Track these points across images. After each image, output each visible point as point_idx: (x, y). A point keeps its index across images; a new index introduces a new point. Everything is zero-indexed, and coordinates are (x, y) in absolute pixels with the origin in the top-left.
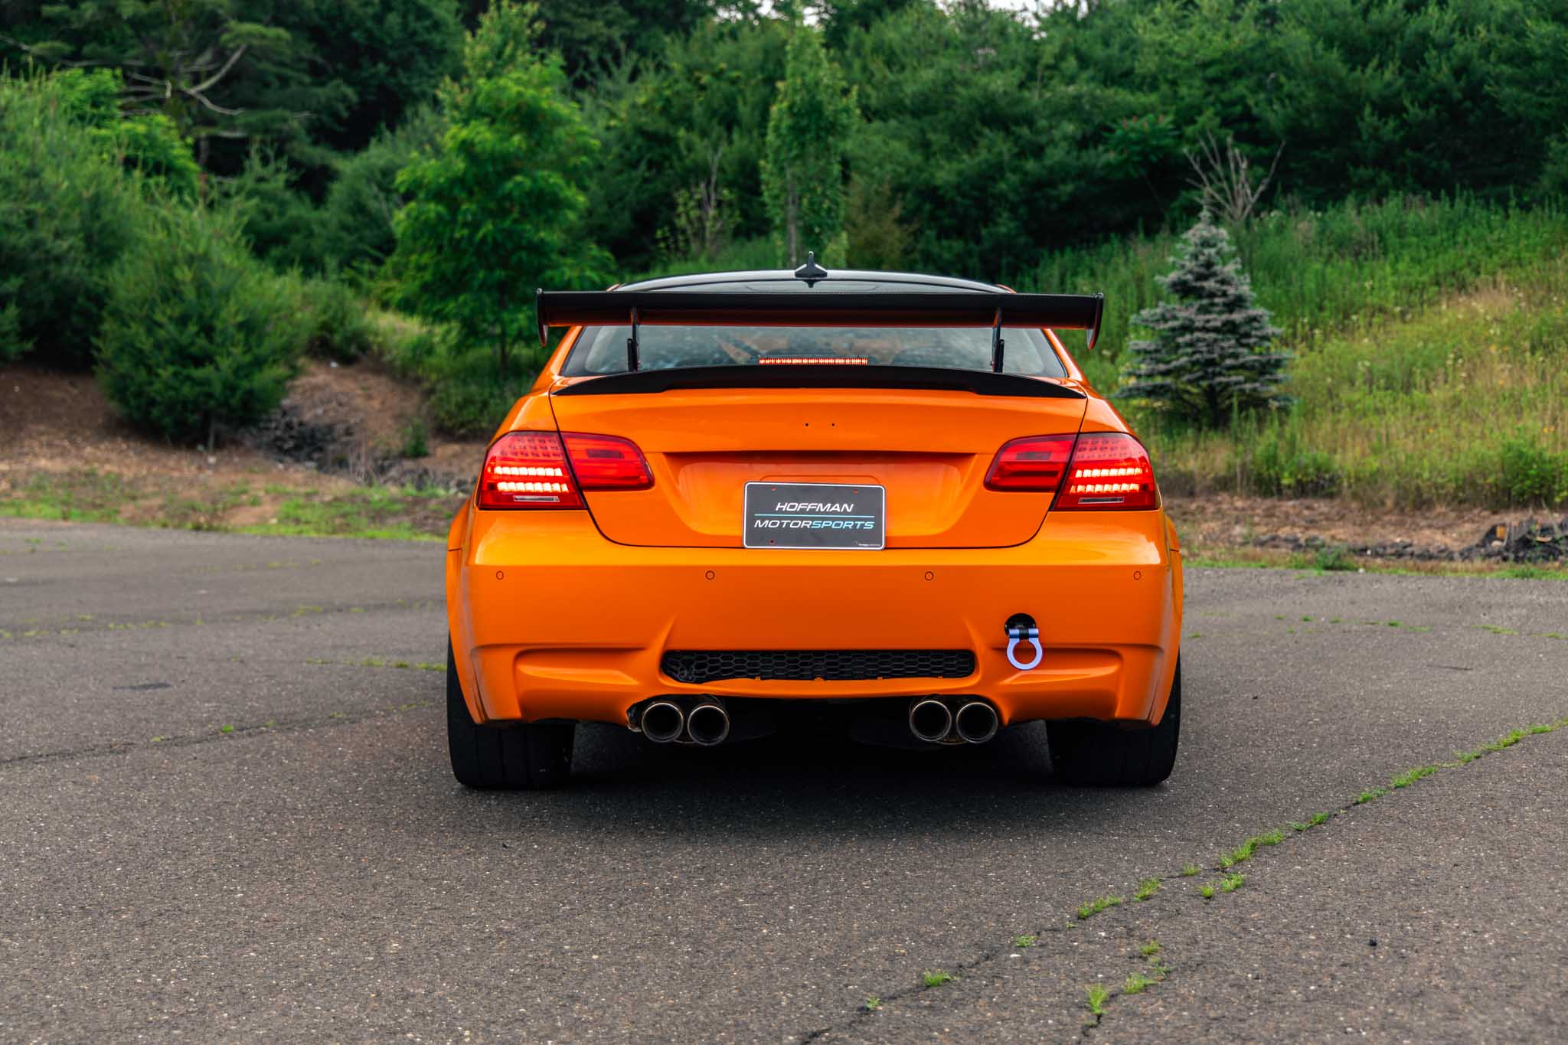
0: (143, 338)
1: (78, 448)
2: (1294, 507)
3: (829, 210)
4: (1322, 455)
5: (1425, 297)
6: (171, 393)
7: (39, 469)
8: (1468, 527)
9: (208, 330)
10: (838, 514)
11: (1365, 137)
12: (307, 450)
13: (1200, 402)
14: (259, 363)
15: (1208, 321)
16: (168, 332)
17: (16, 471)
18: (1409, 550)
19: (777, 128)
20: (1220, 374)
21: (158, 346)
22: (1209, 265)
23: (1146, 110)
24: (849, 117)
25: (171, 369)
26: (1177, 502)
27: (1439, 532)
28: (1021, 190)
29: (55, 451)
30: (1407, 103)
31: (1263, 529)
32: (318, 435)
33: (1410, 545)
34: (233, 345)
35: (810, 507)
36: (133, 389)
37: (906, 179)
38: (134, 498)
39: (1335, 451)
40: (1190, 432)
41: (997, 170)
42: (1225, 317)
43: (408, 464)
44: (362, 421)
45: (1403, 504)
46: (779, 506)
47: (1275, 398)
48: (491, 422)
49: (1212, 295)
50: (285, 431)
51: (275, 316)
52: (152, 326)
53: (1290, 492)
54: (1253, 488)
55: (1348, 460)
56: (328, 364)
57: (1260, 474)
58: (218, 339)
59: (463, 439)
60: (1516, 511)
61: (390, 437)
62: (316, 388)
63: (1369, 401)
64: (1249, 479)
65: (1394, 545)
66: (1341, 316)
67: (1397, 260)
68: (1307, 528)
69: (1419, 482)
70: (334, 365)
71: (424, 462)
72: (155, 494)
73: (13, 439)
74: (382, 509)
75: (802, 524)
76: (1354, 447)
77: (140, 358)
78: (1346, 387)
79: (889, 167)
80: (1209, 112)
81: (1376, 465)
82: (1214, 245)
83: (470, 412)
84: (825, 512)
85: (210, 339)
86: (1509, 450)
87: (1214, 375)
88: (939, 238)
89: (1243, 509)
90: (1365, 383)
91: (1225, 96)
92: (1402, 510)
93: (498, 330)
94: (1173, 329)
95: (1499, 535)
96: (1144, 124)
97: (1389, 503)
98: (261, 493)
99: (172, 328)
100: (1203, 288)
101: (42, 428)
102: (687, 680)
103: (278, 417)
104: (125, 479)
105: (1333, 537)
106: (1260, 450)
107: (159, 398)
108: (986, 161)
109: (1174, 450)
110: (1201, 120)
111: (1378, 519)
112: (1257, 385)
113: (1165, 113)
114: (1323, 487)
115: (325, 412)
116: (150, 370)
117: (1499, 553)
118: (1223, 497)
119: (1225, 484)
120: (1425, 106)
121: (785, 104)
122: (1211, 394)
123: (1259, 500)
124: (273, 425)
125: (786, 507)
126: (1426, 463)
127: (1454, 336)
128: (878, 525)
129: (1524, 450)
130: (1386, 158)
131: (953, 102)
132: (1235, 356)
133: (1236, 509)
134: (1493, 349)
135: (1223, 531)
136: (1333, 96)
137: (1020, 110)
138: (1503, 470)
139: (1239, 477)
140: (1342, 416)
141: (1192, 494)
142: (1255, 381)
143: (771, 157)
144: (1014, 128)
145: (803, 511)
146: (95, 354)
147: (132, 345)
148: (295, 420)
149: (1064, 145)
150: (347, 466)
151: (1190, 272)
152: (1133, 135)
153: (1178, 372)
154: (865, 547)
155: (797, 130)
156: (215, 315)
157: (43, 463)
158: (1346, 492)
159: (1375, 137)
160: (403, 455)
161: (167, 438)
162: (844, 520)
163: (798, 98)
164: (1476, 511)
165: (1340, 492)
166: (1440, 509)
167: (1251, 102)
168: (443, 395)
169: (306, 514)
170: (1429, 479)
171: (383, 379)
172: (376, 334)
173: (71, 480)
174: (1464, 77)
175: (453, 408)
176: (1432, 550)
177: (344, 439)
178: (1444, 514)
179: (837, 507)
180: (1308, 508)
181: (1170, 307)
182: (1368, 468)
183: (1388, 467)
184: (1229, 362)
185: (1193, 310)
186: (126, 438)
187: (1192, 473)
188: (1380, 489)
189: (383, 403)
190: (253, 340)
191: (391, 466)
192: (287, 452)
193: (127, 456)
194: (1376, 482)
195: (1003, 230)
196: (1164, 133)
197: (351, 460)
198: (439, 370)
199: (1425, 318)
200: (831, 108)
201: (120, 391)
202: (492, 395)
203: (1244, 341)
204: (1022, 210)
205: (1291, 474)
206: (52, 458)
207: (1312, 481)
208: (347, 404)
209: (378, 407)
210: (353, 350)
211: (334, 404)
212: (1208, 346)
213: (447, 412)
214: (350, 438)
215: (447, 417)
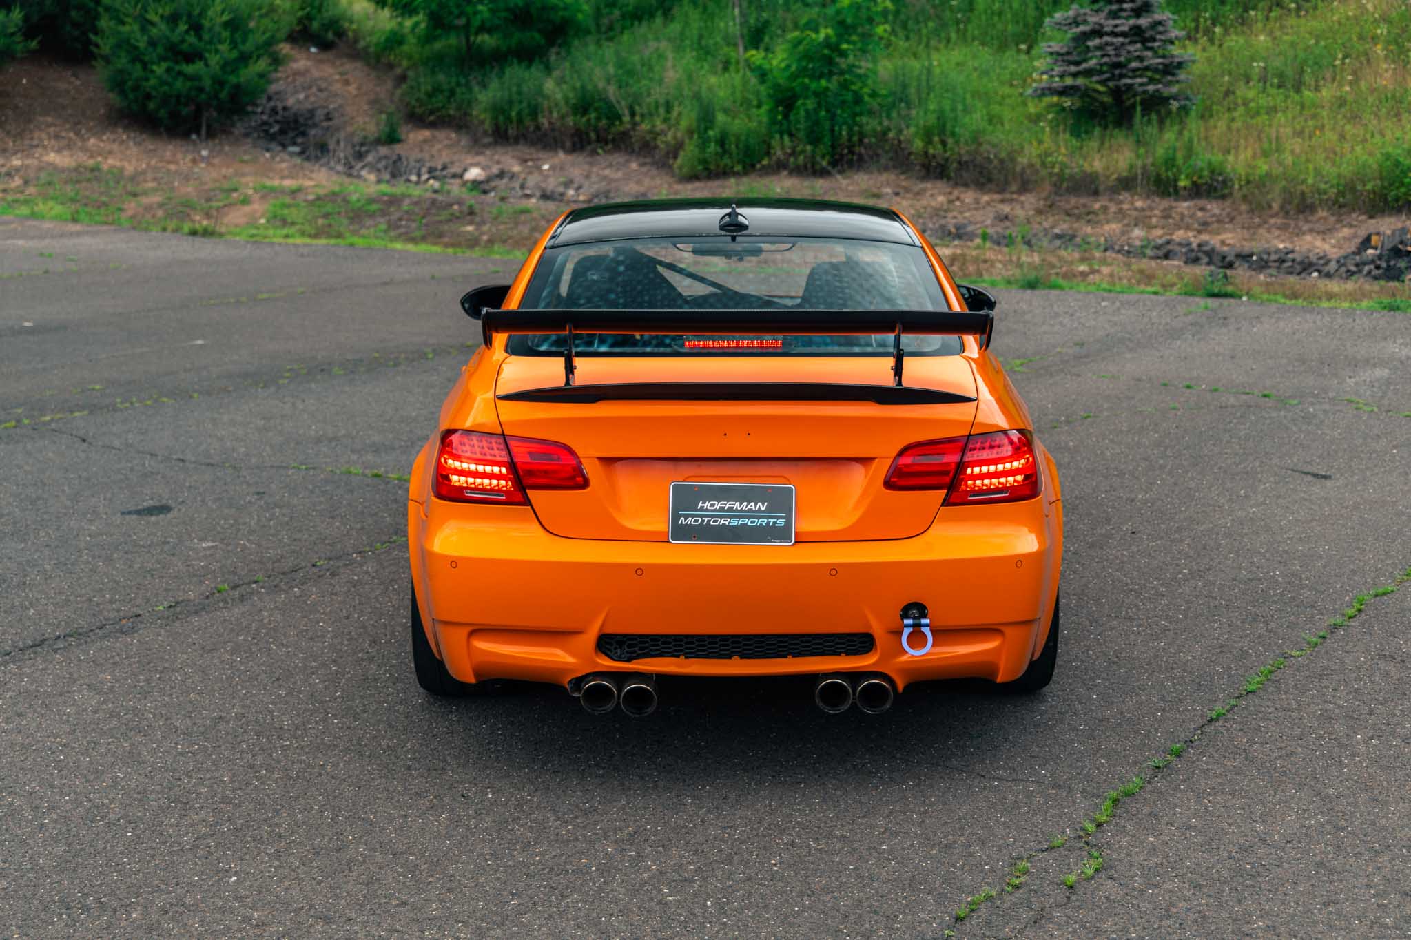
0: (138, 35)
1: (84, 140)
2: (1189, 208)
4: (1216, 158)
6: (166, 88)
7: (50, 164)
8: (1346, 232)
9: (196, 28)
10: (753, 511)
12: (291, 134)
13: (1107, 99)
14: (244, 58)
15: (1116, 26)
16: (160, 30)
17: (27, 167)
18: (1290, 256)
20: (1126, 76)
21: (152, 43)
25: (164, 65)
26: (1083, 201)
27: (1319, 237)
29: (63, 143)
31: (1159, 232)
32: (301, 120)
33: (1292, 252)
34: (220, 42)
35: (728, 505)
36: (130, 83)
38: (135, 195)
39: (1229, 152)
40: (1097, 131)
42: (1132, 22)
43: (383, 150)
44: (341, 106)
45: (1288, 207)
46: (700, 505)
47: (1175, 98)
48: (459, 108)
50: (270, 116)
51: (257, 14)
52: (145, 24)
53: (1185, 193)
54: (1153, 188)
55: (1238, 163)
56: (308, 49)
57: (1158, 175)
58: (206, 37)
59: (432, 125)
60: (1390, 215)
61: (367, 124)
62: (297, 73)
63: (1263, 101)
64: (1149, 179)
65: (1278, 251)
66: (1240, 10)
68: (1200, 232)
69: (1304, 187)
70: (313, 50)
71: (398, 148)
72: (155, 190)
73: (24, 131)
74: (359, 209)
75: (721, 521)
76: (1246, 148)
77: (137, 57)
78: (1242, 83)
81: (1265, 168)
83: (440, 100)
84: (742, 511)
85: (200, 38)
86: (1387, 159)
87: (1122, 76)
89: (1143, 210)
90: (1259, 81)
92: (1287, 213)
93: (463, 21)
94: (1084, 34)
95: (1373, 243)
97: (1276, 206)
98: (251, 192)
99: (163, 26)
101: (49, 119)
102: (619, 659)
103: (264, 101)
104: (126, 173)
105: (1223, 243)
106: (1160, 151)
107: (154, 93)
109: (1081, 148)
111: (1265, 222)
112: (1160, 86)
114: (1215, 189)
115: (307, 97)
116: (145, 65)
117: (1373, 262)
118: (1125, 197)
119: (1126, 184)
122: (1117, 93)
123: (1157, 200)
124: (259, 110)
125: (707, 505)
126: (1311, 166)
127: (1344, 33)
128: (788, 524)
129: (1401, 159)
132: (1140, 59)
133: (1136, 209)
134: (1379, 48)
135: (1123, 233)
138: (1381, 179)
139: (1140, 177)
140: (1236, 114)
141: (1096, 193)
142: (1159, 82)
145: (722, 509)
146: (95, 50)
147: (128, 41)
148: (280, 105)
150: (328, 151)
153: (1088, 73)
154: (777, 543)
156: (202, 14)
157: (52, 157)
158: (1237, 195)
160: (379, 142)
161: (162, 129)
162: (758, 518)
164: (1354, 215)
165: (1231, 194)
166: (1322, 213)
168: (414, 83)
169: (292, 214)
170: (1313, 185)
171: (359, 64)
172: (351, 22)
173: (77, 175)
175: (422, 96)
176: (1314, 259)
177: (325, 124)
178: (1325, 219)
179: (752, 506)
180: (1202, 209)
181: (1082, 11)
182: (1258, 172)
183: (1277, 171)
184: (1134, 65)
185: (1103, 15)
186: (126, 128)
187: (1096, 173)
188: (1268, 193)
189: (359, 88)
190: (238, 36)
191: (367, 152)
192: (272, 137)
193: (127, 148)
194: (1264, 186)
197: (332, 146)
198: (410, 58)
199: (1318, 13)
201: (118, 84)
202: (458, 84)
203: (1150, 45)
205: (1187, 176)
206: (59, 151)
207: (1206, 183)
208: (326, 89)
209: (354, 92)
210: (330, 36)
211: (314, 89)
212: (1115, 49)
213: (417, 100)
214: (330, 123)
215: (418, 104)
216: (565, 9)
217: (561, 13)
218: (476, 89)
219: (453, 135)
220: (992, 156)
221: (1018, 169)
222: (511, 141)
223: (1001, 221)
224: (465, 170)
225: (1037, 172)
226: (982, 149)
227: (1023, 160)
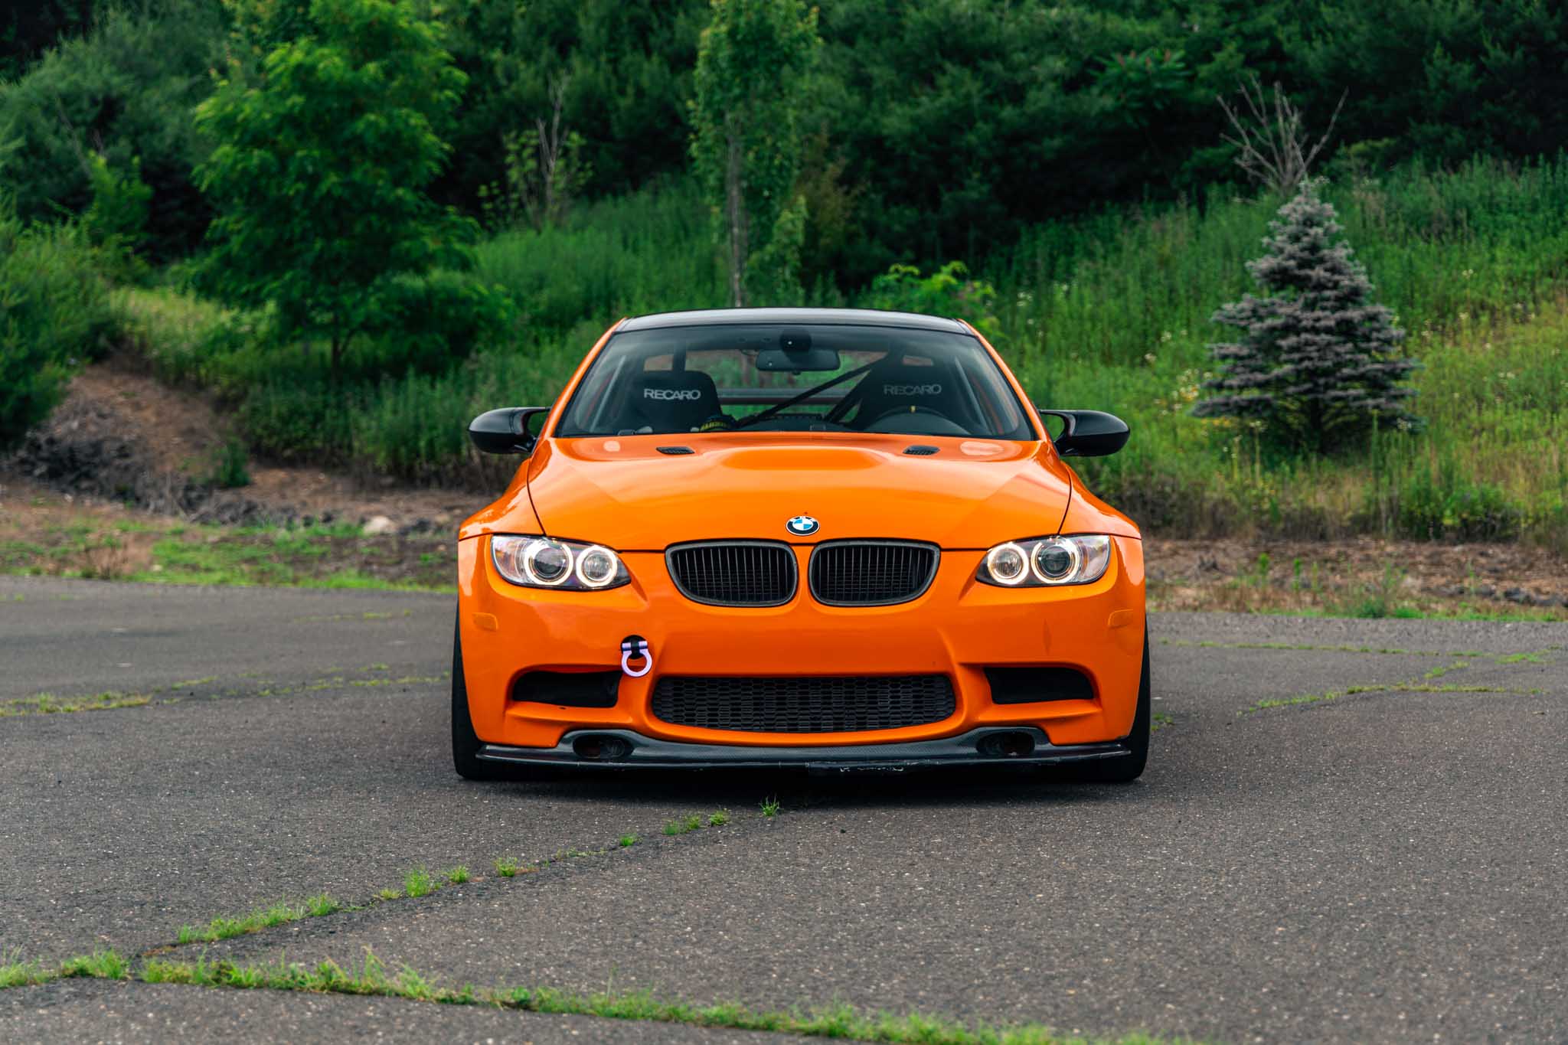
2: (1463, 552)
3: (781, 167)
4: (1493, 489)
5: (1538, 291)
11: (1433, 84)
12: (69, 476)
13: (1297, 421)
15: (1318, 320)
19: (711, 61)
20: (1334, 387)
22: (1314, 248)
23: (1146, 44)
24: (808, 47)
26: (1310, 545)
28: (994, 144)
30: (1487, 45)
32: (80, 457)
37: (842, 126)
41: (961, 119)
42: (1338, 315)
43: (227, 497)
44: (139, 437)
47: (1404, 417)
48: (330, 438)
49: (1320, 286)
53: (1451, 535)
54: (1404, 529)
55: (1517, 497)
57: (1411, 513)
59: (290, 463)
61: (188, 462)
63: (1511, 425)
64: (1397, 517)
67: (1492, 244)
68: (1496, 579)
71: (247, 494)
79: (820, 110)
80: (1231, 47)
81: (1559, 503)
82: (1319, 224)
83: (300, 427)
87: (1328, 386)
88: (886, 204)
89: (1399, 556)
91: (1248, 27)
94: (1272, 329)
96: (1144, 60)
100: (1308, 278)
106: (1409, 481)
108: (949, 105)
110: (1220, 57)
112: (1379, 401)
113: (1173, 47)
114: (1495, 529)
115: (82, 426)
118: (1364, 540)
119: (1365, 524)
120: (1509, 48)
121: (724, 28)
123: (1415, 544)
130: (1456, 113)
131: (901, 27)
132: (1353, 363)
133: (1390, 555)
136: (1391, 32)
137: (990, 37)
139: (1384, 514)
141: (1326, 537)
142: (1376, 396)
143: (701, 98)
144: (982, 63)
148: (43, 437)
149: (1051, 86)
151: (1292, 257)
152: (1132, 75)
153: (1281, 382)
155: (742, 63)
158: (1527, 535)
159: (1444, 85)
160: (210, 486)
163: (742, 21)
165: (1517, 535)
167: (1281, 35)
172: (135, 322)
174: (1559, 10)
175: (274, 422)
177: (120, 462)
180: (1482, 554)
181: (1262, 300)
182: (1549, 506)
184: (1346, 371)
185: (1297, 305)
187: (1322, 509)
189: (159, 414)
191: (201, 498)
192: (39, 480)
194: (1562, 523)
195: (974, 195)
196: (1172, 75)
200: (786, 35)
202: (327, 405)
203: (1363, 345)
204: (995, 170)
205: (1453, 513)
207: (1480, 522)
208: (110, 415)
209: (153, 419)
210: (102, 341)
211: (92, 415)
212: (1318, 351)
213: (266, 427)
214: (128, 461)
215: (265, 433)
216: (480, 303)
217: (475, 309)
218: (354, 412)
219: (322, 477)
220: (1168, 489)
221: (1207, 506)
222: (418, 482)
223: (1208, 570)
224: (363, 521)
225: (1234, 511)
226: (1155, 479)
227: (1212, 495)
